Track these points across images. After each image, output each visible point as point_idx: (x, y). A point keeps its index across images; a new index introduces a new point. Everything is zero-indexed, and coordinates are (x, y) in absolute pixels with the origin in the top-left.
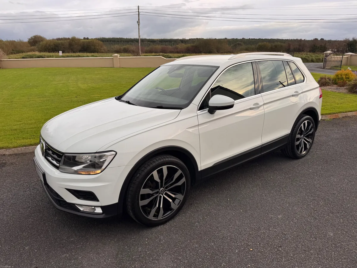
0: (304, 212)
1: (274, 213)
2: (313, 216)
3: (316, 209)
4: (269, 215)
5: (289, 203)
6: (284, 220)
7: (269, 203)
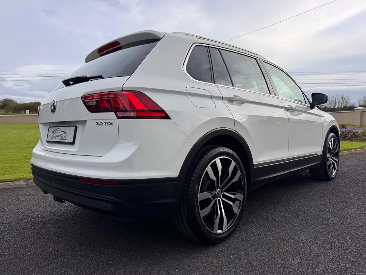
0: (329, 253)
1: (284, 257)
2: (345, 258)
3: (345, 248)
4: (277, 261)
5: (302, 242)
6: (304, 267)
7: (273, 243)
